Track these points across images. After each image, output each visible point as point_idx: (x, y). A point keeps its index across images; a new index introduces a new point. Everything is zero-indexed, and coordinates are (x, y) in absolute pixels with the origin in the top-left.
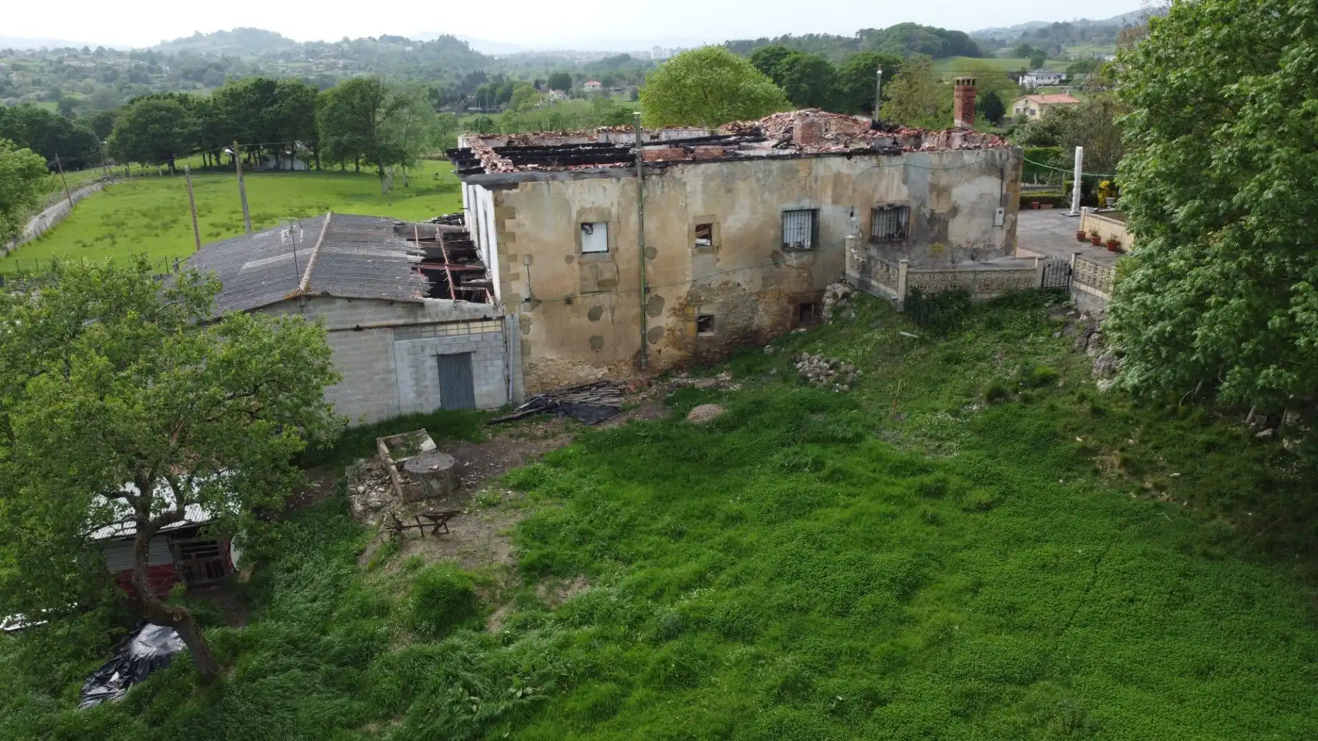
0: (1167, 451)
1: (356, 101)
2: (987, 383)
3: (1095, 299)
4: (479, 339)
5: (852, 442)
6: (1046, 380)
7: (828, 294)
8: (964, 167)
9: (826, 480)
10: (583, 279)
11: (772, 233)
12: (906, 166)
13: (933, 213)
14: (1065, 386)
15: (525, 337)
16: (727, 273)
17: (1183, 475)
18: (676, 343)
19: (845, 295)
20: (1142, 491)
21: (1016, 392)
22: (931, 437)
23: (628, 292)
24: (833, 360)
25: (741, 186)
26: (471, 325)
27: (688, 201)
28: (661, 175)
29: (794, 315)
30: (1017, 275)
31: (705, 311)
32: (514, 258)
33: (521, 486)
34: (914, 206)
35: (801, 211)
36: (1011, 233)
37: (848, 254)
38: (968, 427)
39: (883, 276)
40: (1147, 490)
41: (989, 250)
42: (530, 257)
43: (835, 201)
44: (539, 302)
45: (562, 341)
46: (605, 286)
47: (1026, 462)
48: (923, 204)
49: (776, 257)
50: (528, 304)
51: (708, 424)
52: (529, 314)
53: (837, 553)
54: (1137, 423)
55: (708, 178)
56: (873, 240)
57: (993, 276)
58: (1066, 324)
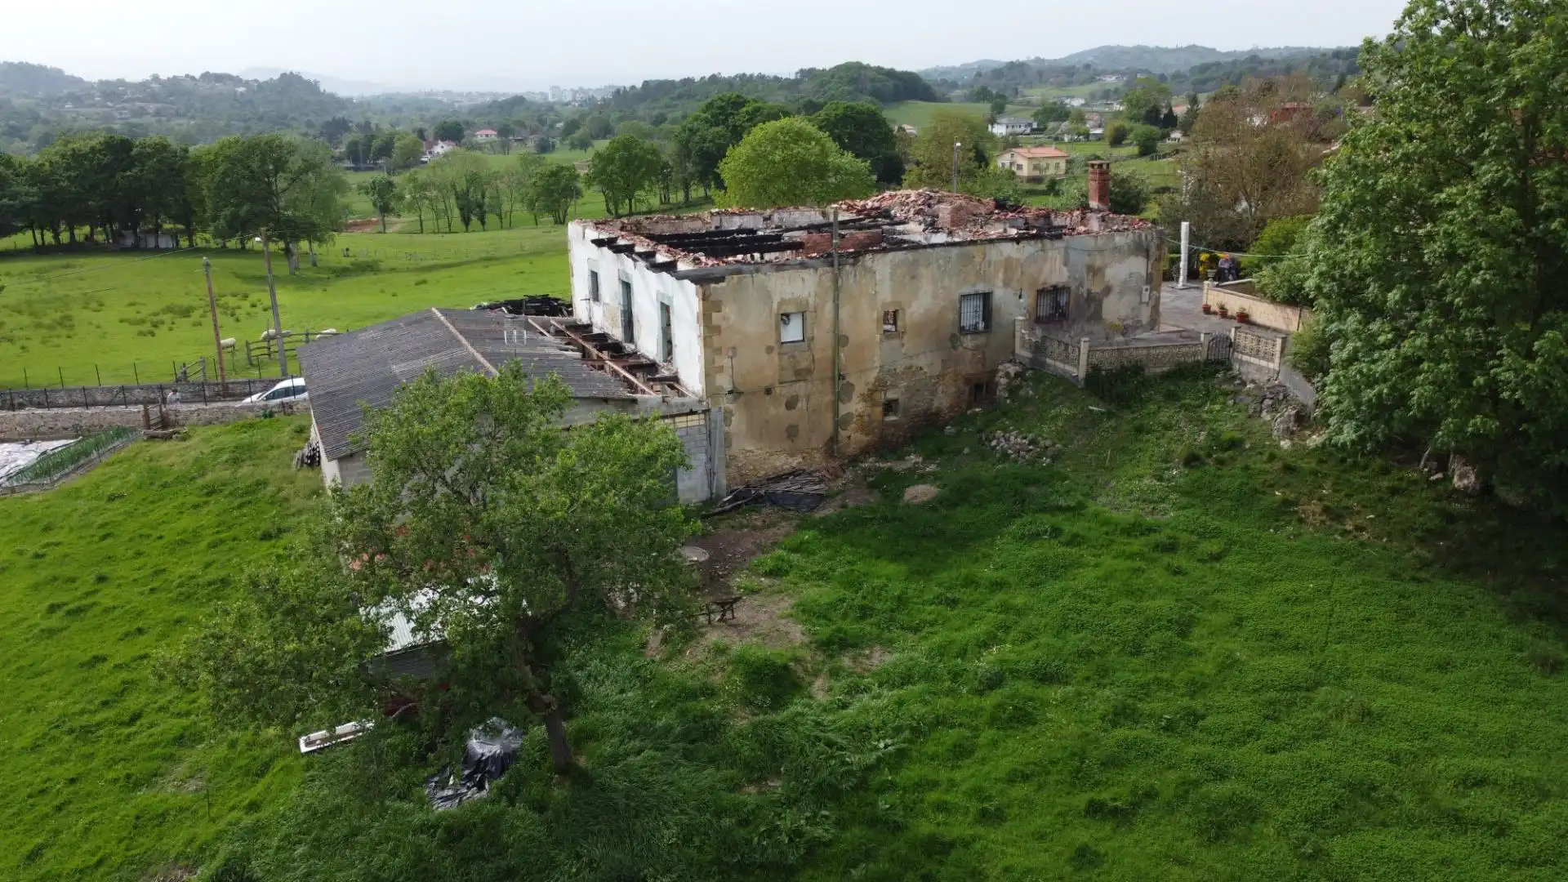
0: (1360, 497)
1: (255, 165)
2: (1180, 450)
3: (1260, 369)
4: (684, 433)
5: (1077, 510)
6: (1234, 444)
7: (1000, 374)
8: (1116, 249)
9: (1068, 544)
10: (782, 369)
11: (951, 316)
12: (1066, 249)
13: (1089, 292)
14: (1251, 449)
15: (726, 429)
16: (911, 357)
17: (1377, 516)
18: (864, 428)
19: (1017, 375)
20: (1345, 533)
21: (1209, 455)
22: (1144, 501)
23: (823, 380)
24: (1031, 436)
25: (923, 271)
26: (678, 419)
27: (878, 288)
28: (854, 265)
29: (970, 395)
30: (1184, 350)
31: (891, 395)
32: (719, 351)
33: (770, 574)
34: (1073, 288)
35: (977, 294)
36: (1156, 308)
37: (1018, 335)
38: (1174, 489)
39: (1060, 354)
40: (1350, 532)
41: (1137, 326)
42: (734, 348)
43: (1006, 284)
44: (740, 393)
45: (760, 431)
46: (801, 375)
47: (1236, 517)
48: (1081, 285)
49: (953, 339)
50: (730, 396)
51: (928, 502)
52: (731, 406)
53: (1109, 604)
54: (1326, 476)
55: (895, 266)
56: (1038, 320)
57: (1165, 351)
58: (1235, 393)
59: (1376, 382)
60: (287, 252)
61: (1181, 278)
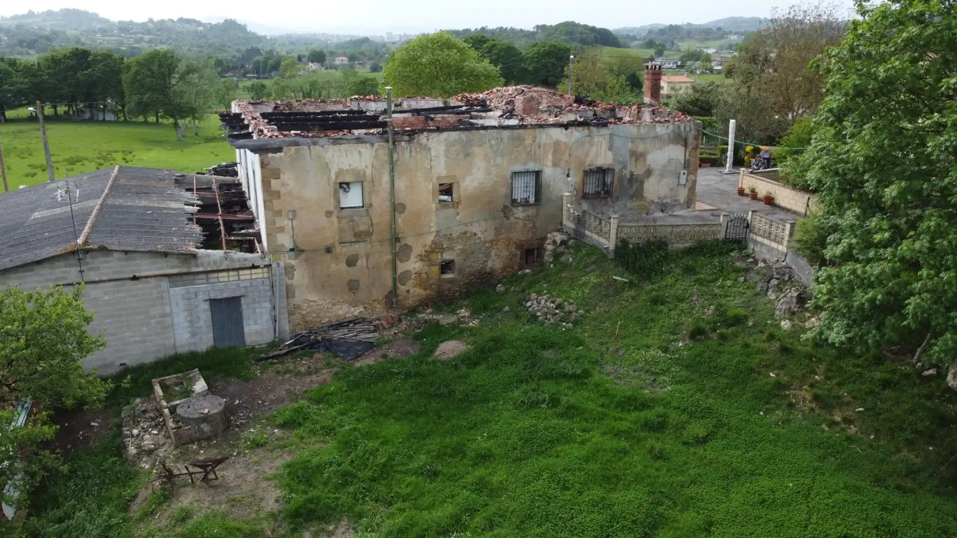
0: (850, 387)
1: (155, 68)
2: (688, 322)
3: (771, 249)
4: (248, 284)
5: (580, 378)
6: (738, 321)
7: (548, 241)
8: (657, 137)
9: (562, 415)
10: (341, 230)
11: (503, 190)
12: (611, 135)
13: (632, 174)
14: (754, 326)
15: (289, 282)
16: (466, 225)
17: (867, 410)
18: (423, 283)
19: (563, 243)
20: (832, 424)
21: (714, 330)
22: (647, 371)
23: (381, 242)
24: (559, 300)
25: (477, 150)
26: (241, 272)
27: (433, 163)
28: (409, 141)
29: (521, 259)
30: (706, 229)
31: (447, 256)
32: (279, 213)
33: (287, 425)
34: (617, 170)
35: (527, 172)
36: (692, 190)
37: (564, 208)
38: (677, 362)
39: (595, 228)
40: (837, 423)
41: (675, 204)
42: (294, 212)
43: (555, 165)
44: (303, 251)
45: (322, 285)
46: (360, 237)
47: (730, 396)
48: (625, 167)
49: (506, 211)
50: (292, 253)
51: (454, 359)
52: (293, 262)
54: (820, 361)
55: (449, 145)
56: (585, 196)
57: (688, 229)
58: (747, 270)
59: (871, 286)
60: (176, 125)
61: (728, 165)
